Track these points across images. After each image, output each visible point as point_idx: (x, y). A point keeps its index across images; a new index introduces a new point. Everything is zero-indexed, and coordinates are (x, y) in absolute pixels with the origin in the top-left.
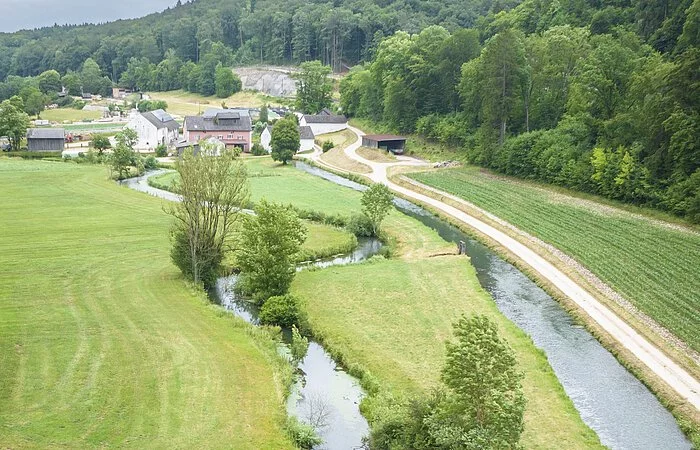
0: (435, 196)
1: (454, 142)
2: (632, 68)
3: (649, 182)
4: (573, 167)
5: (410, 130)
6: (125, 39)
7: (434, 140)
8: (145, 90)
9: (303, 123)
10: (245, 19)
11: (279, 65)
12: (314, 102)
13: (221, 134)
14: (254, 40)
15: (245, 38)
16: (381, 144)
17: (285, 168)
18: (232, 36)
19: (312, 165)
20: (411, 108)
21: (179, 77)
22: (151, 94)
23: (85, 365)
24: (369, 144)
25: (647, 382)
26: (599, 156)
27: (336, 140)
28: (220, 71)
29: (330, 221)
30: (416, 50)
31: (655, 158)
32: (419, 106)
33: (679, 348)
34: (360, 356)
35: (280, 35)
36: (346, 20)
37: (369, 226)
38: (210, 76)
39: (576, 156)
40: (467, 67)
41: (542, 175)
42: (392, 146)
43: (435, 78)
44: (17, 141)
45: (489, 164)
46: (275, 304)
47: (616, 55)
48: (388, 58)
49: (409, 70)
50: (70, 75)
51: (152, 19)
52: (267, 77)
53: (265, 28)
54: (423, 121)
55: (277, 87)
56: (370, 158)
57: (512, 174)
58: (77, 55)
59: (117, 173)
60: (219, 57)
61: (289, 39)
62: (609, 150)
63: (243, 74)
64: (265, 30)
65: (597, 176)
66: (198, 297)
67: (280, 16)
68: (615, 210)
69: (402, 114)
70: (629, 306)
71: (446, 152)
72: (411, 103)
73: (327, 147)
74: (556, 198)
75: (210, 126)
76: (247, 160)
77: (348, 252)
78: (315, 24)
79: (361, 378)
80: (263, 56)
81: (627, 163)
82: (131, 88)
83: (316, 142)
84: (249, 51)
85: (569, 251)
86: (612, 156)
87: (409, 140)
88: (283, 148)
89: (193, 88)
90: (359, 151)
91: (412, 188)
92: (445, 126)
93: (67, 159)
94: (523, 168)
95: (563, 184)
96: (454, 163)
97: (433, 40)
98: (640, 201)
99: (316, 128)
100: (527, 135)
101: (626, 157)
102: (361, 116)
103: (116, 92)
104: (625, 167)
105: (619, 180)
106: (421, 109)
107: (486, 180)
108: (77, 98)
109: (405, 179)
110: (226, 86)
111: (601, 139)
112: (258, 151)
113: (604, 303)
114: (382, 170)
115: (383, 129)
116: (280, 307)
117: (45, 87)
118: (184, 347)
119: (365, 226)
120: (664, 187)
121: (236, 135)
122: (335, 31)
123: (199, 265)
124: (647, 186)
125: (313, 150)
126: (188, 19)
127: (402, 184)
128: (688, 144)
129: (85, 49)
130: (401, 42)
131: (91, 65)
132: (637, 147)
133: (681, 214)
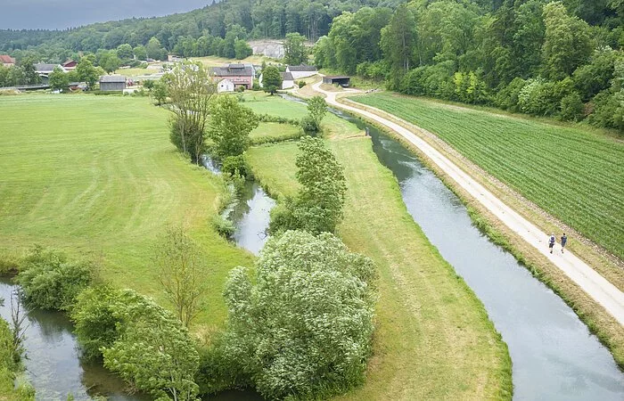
0: (361, 108)
1: (379, 77)
2: (474, 23)
3: (487, 90)
4: (444, 85)
5: (353, 73)
6: (177, 24)
7: (367, 77)
8: (189, 56)
9: (288, 70)
10: (255, 10)
11: (278, 39)
12: (296, 59)
13: (232, 78)
14: (262, 24)
15: (256, 23)
16: (334, 81)
17: (272, 97)
18: (247, 22)
19: (290, 95)
20: (353, 58)
21: (212, 47)
22: (194, 59)
23: (89, 197)
24: (327, 82)
25: (456, 192)
26: (458, 77)
27: (307, 81)
28: (238, 42)
29: (291, 122)
30: (354, 22)
31: (489, 75)
32: (358, 57)
33: (481, 174)
34: (279, 188)
35: (277, 20)
36: (319, 10)
37: (314, 124)
38: (231, 46)
39: (446, 79)
40: (383, 31)
41: (428, 92)
42: (342, 82)
43: (366, 38)
44: (92, 84)
45: (397, 88)
46: (231, 160)
47: (464, 15)
48: (338, 28)
49: (351, 34)
50: (139, 47)
51: (195, 13)
52: (270, 47)
53: (268, 16)
54: (360, 66)
55: (277, 53)
56: (328, 90)
57: (411, 94)
58: (146, 35)
59: (157, 101)
60: (237, 34)
61: (283, 23)
62: (465, 73)
63: (254, 46)
64: (268, 17)
65: (457, 90)
66: (183, 162)
67: (277, 8)
68: (468, 109)
69: (347, 62)
70: (460, 156)
71: (375, 84)
72: (353, 56)
73: (302, 85)
74: (434, 104)
75: (225, 73)
76: (247, 94)
77: (297, 138)
78: (300, 13)
79: (276, 199)
80: (268, 34)
81: (473, 79)
82: (180, 54)
83: (296, 83)
84: (259, 31)
85: (433, 131)
86: (465, 77)
87: (352, 79)
88: (270, 84)
89: (222, 55)
90: (321, 87)
91: (349, 104)
92: (373, 68)
93: (127, 94)
94: (417, 90)
95: (439, 97)
96: (379, 90)
97: (364, 15)
98: (483, 103)
99: (295, 74)
100: (421, 68)
101: (472, 77)
102: (326, 67)
103: (170, 57)
104: (473, 83)
105: (469, 91)
106: (359, 58)
107: (395, 98)
108: (143, 62)
109: (346, 99)
110: (242, 52)
111: (462, 68)
112: (256, 88)
113: (445, 156)
114: (333, 96)
115: (339, 73)
116: (234, 163)
117: (120, 55)
118: (161, 186)
119: (311, 123)
120: (495, 93)
121: (242, 79)
122: (313, 17)
123: (187, 142)
124: (485, 93)
125: (293, 87)
126: (219, 11)
127: (343, 102)
128: (506, 65)
129: (150, 31)
130: (345, 18)
131: (154, 40)
132: (479, 70)
133: (504, 108)
